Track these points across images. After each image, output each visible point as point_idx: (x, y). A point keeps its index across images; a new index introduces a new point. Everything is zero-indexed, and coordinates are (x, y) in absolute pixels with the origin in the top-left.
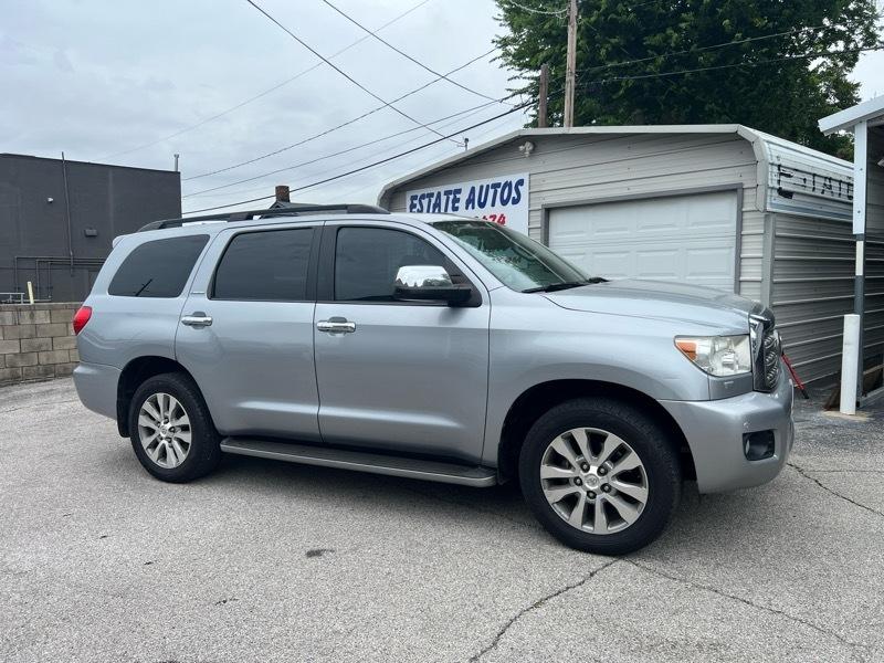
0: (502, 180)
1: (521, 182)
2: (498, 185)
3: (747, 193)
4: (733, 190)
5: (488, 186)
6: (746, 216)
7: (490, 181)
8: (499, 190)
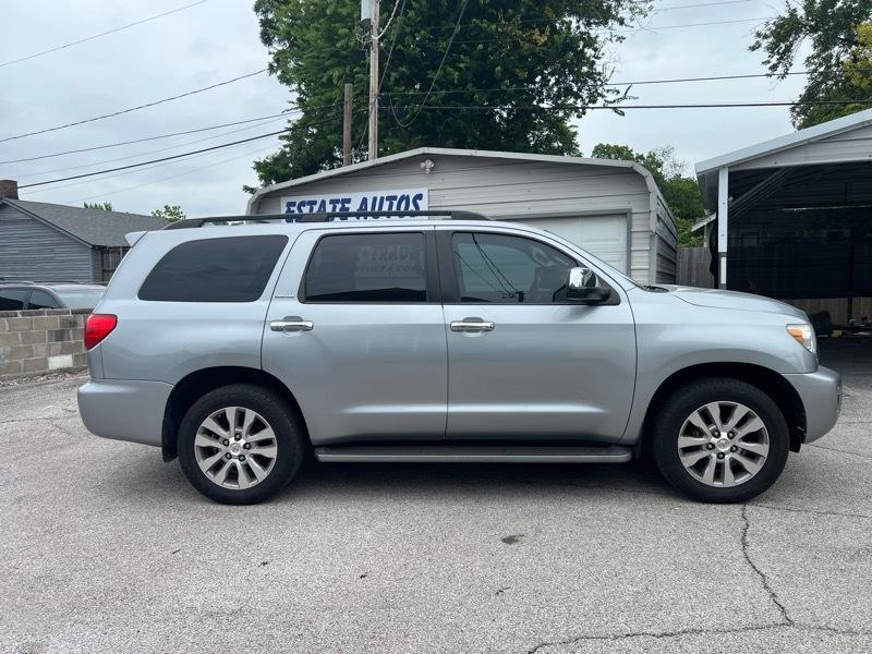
0: (399, 194)
1: (419, 197)
2: (395, 198)
3: (634, 217)
4: (624, 214)
5: (382, 199)
6: (634, 235)
7: (385, 194)
8: (395, 203)
